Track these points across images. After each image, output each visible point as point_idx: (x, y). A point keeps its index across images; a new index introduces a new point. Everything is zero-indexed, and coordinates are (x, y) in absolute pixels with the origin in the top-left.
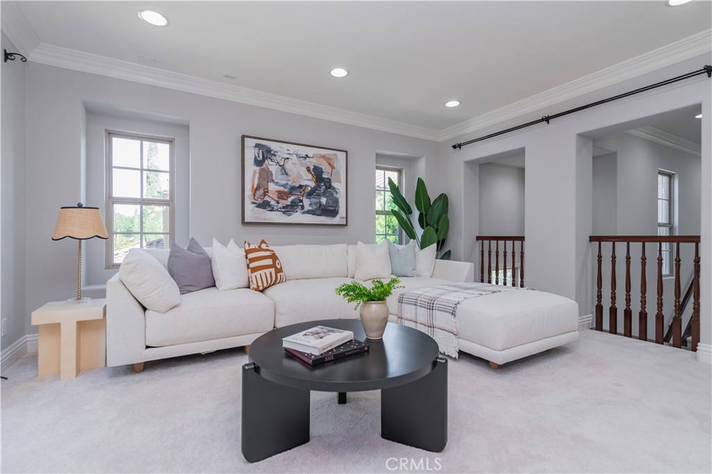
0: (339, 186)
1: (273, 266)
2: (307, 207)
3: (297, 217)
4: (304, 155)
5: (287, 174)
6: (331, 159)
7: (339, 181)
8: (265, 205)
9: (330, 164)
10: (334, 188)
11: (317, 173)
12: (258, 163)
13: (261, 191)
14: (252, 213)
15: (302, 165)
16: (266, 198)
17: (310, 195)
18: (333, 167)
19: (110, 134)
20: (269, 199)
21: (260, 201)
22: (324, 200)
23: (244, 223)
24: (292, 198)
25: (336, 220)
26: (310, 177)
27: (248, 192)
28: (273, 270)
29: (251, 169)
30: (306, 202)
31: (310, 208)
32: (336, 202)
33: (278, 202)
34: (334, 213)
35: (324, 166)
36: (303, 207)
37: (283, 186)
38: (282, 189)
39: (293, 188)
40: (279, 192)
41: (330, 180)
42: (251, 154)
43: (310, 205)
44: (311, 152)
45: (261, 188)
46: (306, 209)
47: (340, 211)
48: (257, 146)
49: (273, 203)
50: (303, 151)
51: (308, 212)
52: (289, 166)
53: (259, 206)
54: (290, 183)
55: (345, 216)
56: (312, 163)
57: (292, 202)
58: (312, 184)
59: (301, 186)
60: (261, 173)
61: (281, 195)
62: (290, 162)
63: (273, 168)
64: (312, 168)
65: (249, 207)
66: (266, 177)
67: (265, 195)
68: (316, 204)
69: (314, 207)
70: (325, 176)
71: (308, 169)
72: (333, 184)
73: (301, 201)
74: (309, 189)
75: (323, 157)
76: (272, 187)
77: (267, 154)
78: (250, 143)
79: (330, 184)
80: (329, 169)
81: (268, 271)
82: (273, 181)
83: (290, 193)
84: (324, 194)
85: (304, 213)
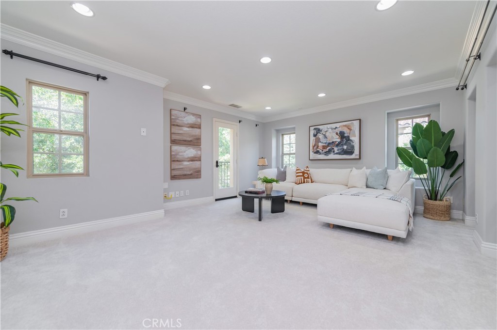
0: (355, 139)
1: (303, 176)
2: (336, 151)
3: (331, 156)
4: (335, 127)
5: (326, 138)
6: (349, 126)
7: (355, 136)
8: (317, 152)
9: (349, 129)
10: (351, 140)
11: (342, 135)
12: (315, 136)
13: (316, 147)
14: (313, 156)
15: (333, 132)
16: (318, 149)
17: (337, 145)
18: (350, 129)
19: (283, 135)
20: (319, 150)
21: (315, 151)
22: (345, 147)
23: (310, 160)
24: (329, 148)
25: (353, 156)
26: (338, 137)
27: (311, 148)
28: (302, 178)
29: (312, 138)
30: (336, 149)
31: (338, 152)
32: (353, 147)
33: (323, 151)
34: (351, 153)
35: (346, 130)
36: (334, 151)
37: (325, 143)
38: (324, 144)
39: (329, 144)
40: (323, 146)
41: (349, 136)
42: (312, 132)
43: (338, 150)
44: (338, 125)
45: (316, 145)
46: (335, 152)
47: (355, 152)
48: (315, 129)
49: (320, 151)
50: (334, 126)
51: (337, 154)
52: (328, 134)
53: (315, 153)
54: (328, 141)
55: (358, 154)
56: (338, 131)
57: (329, 150)
58: (339, 140)
59: (333, 142)
60: (316, 139)
61: (324, 147)
62: (328, 132)
63: (320, 136)
64: (339, 132)
65: (311, 153)
66: (318, 140)
67: (317, 148)
68: (341, 149)
69: (340, 151)
70: (345, 135)
71: (337, 134)
72: (351, 138)
73: (333, 149)
74: (337, 142)
75: (345, 126)
76: (320, 144)
77: (318, 131)
78: (312, 128)
79: (349, 139)
80: (348, 131)
81: (300, 177)
82: (320, 142)
83: (328, 146)
84: (345, 144)
85: (334, 154)
